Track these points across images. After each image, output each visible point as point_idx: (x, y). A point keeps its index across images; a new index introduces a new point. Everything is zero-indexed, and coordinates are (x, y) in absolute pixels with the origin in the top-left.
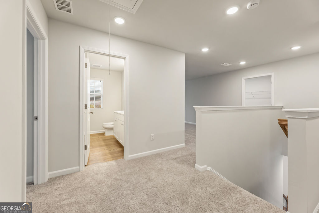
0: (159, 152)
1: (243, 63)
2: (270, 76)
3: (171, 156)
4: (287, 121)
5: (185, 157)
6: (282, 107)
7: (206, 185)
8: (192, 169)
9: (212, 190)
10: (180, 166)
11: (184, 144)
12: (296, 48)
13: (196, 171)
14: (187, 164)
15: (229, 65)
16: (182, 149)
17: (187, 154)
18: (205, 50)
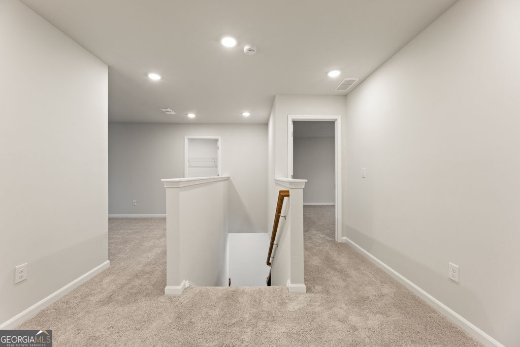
0: (43, 308)
1: (191, 116)
2: (217, 140)
3: (92, 298)
4: (288, 192)
5: (130, 286)
6: (229, 177)
7: (206, 310)
8: (162, 299)
9: (217, 311)
10: (135, 308)
11: (108, 261)
12: (246, 114)
13: (170, 298)
14: (145, 296)
15: (173, 113)
16: (105, 273)
17: (128, 278)
18: (154, 77)
